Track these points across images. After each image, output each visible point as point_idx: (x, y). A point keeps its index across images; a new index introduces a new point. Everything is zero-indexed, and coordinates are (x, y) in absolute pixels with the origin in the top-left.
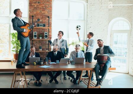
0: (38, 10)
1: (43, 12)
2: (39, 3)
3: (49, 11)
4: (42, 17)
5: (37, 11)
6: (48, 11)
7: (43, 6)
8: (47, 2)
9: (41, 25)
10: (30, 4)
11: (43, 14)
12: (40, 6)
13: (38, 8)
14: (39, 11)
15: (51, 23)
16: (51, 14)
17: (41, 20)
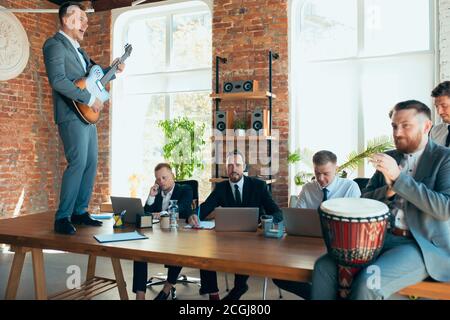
0: (240, 36)
1: (255, 42)
2: (242, 11)
3: (277, 35)
4: (255, 59)
5: (238, 40)
6: (272, 34)
7: (256, 18)
8: (270, 3)
10: (214, 21)
11: (257, 47)
12: (248, 24)
13: (241, 29)
15: (286, 77)
16: (286, 44)
17: (250, 72)
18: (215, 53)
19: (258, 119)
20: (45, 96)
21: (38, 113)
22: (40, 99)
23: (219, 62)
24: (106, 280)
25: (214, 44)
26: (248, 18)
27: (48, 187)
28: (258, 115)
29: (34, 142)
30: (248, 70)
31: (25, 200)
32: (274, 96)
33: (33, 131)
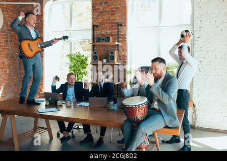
0: (105, 15)
1: (112, 18)
2: (106, 3)
3: (122, 15)
5: (104, 17)
6: (120, 14)
7: (112, 7)
9: (103, 40)
10: (93, 7)
11: (112, 20)
12: (108, 9)
13: (105, 11)
14: (106, 17)
15: (126, 35)
16: (125, 19)
17: (109, 32)
18: (93, 23)
19: (112, 55)
20: (11, 41)
21: (8, 49)
22: (9, 43)
23: (94, 27)
24: (43, 128)
25: (93, 18)
26: (108, 6)
27: (14, 84)
28: (112, 53)
29: (7, 64)
30: (108, 31)
31: (3, 91)
32: (120, 44)
33: (6, 58)
